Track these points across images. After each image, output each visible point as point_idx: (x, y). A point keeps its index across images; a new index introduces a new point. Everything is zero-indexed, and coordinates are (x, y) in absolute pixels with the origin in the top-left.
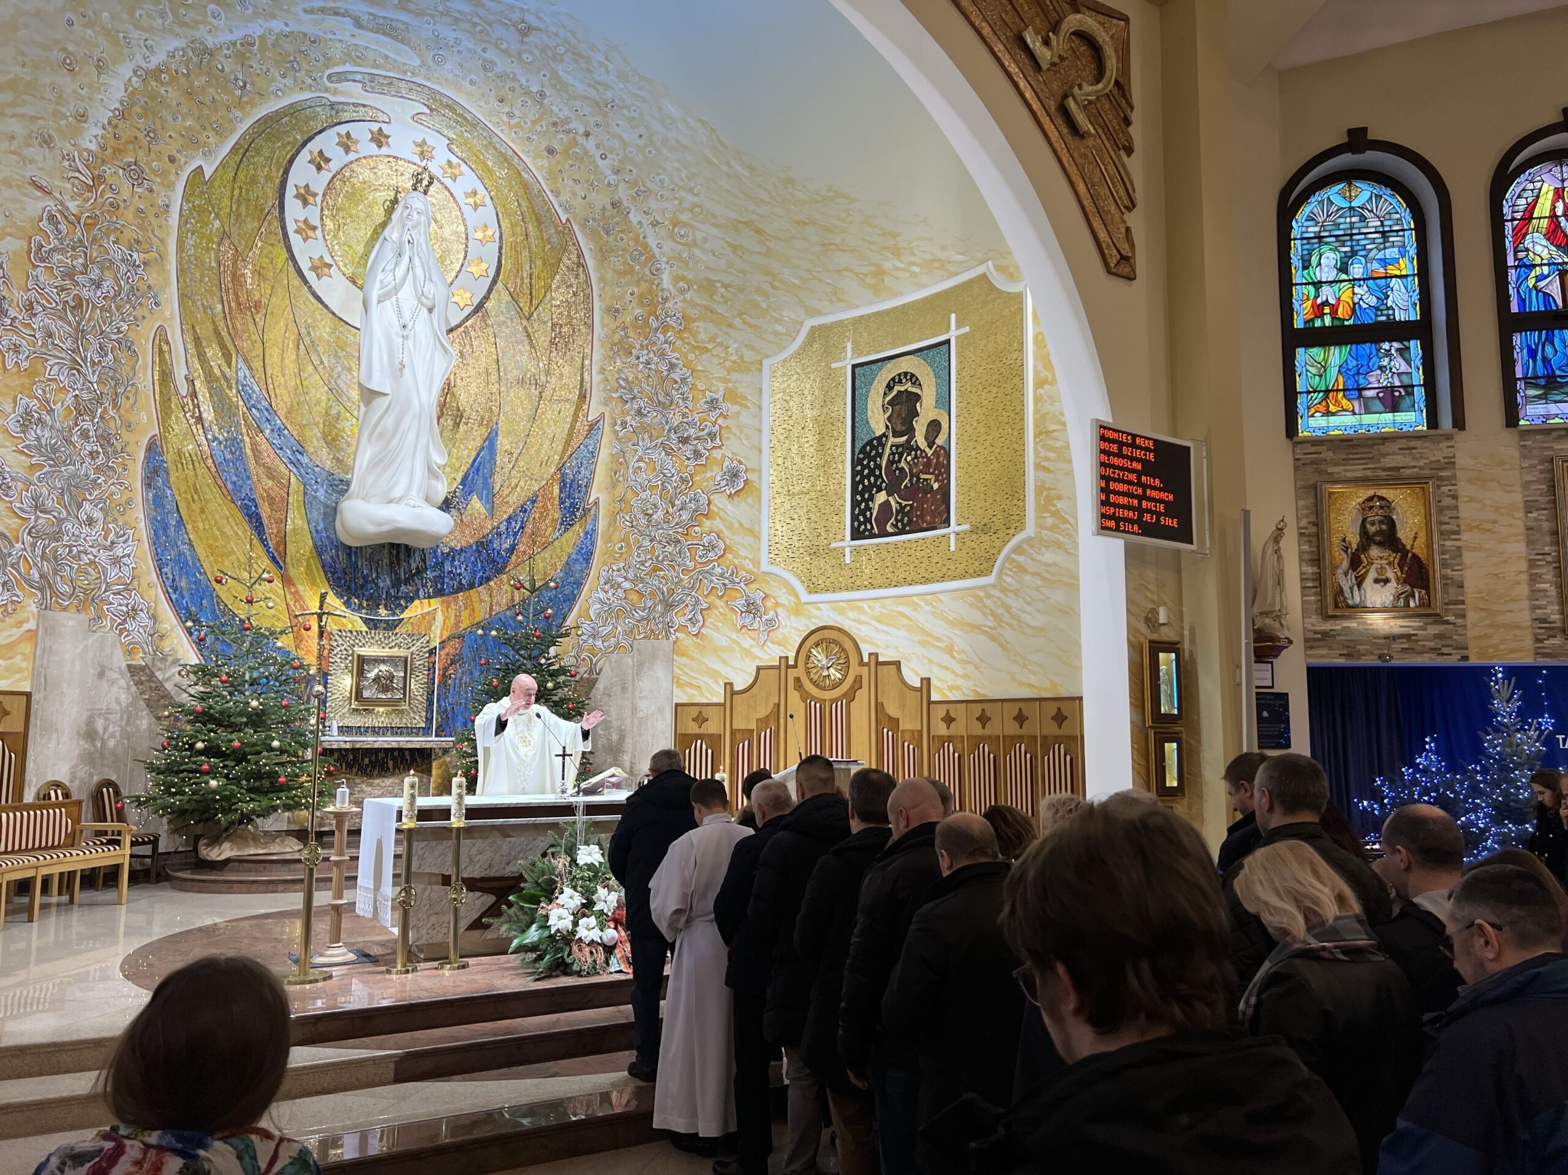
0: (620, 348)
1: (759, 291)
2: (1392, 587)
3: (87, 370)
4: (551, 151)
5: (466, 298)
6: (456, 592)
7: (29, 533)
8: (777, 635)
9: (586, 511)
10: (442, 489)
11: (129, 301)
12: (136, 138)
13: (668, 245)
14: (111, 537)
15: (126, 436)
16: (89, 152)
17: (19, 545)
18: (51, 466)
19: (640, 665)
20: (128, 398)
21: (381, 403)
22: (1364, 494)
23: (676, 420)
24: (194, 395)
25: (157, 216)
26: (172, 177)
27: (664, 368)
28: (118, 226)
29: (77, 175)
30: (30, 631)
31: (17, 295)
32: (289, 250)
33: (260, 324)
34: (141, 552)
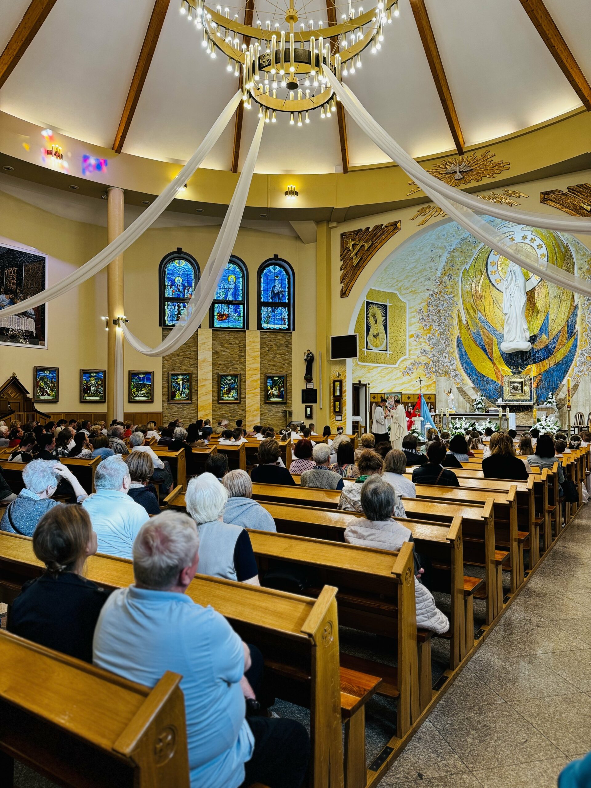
3: (442, 325)
6: (540, 362)
7: (432, 362)
9: (575, 333)
11: (450, 306)
12: (449, 268)
14: (451, 359)
15: (452, 337)
16: (439, 277)
17: (430, 365)
18: (436, 347)
20: (452, 328)
24: (467, 323)
25: (456, 284)
26: (459, 274)
28: (447, 290)
29: (437, 283)
30: (434, 381)
31: (426, 314)
32: (489, 279)
33: (483, 301)
34: (457, 362)
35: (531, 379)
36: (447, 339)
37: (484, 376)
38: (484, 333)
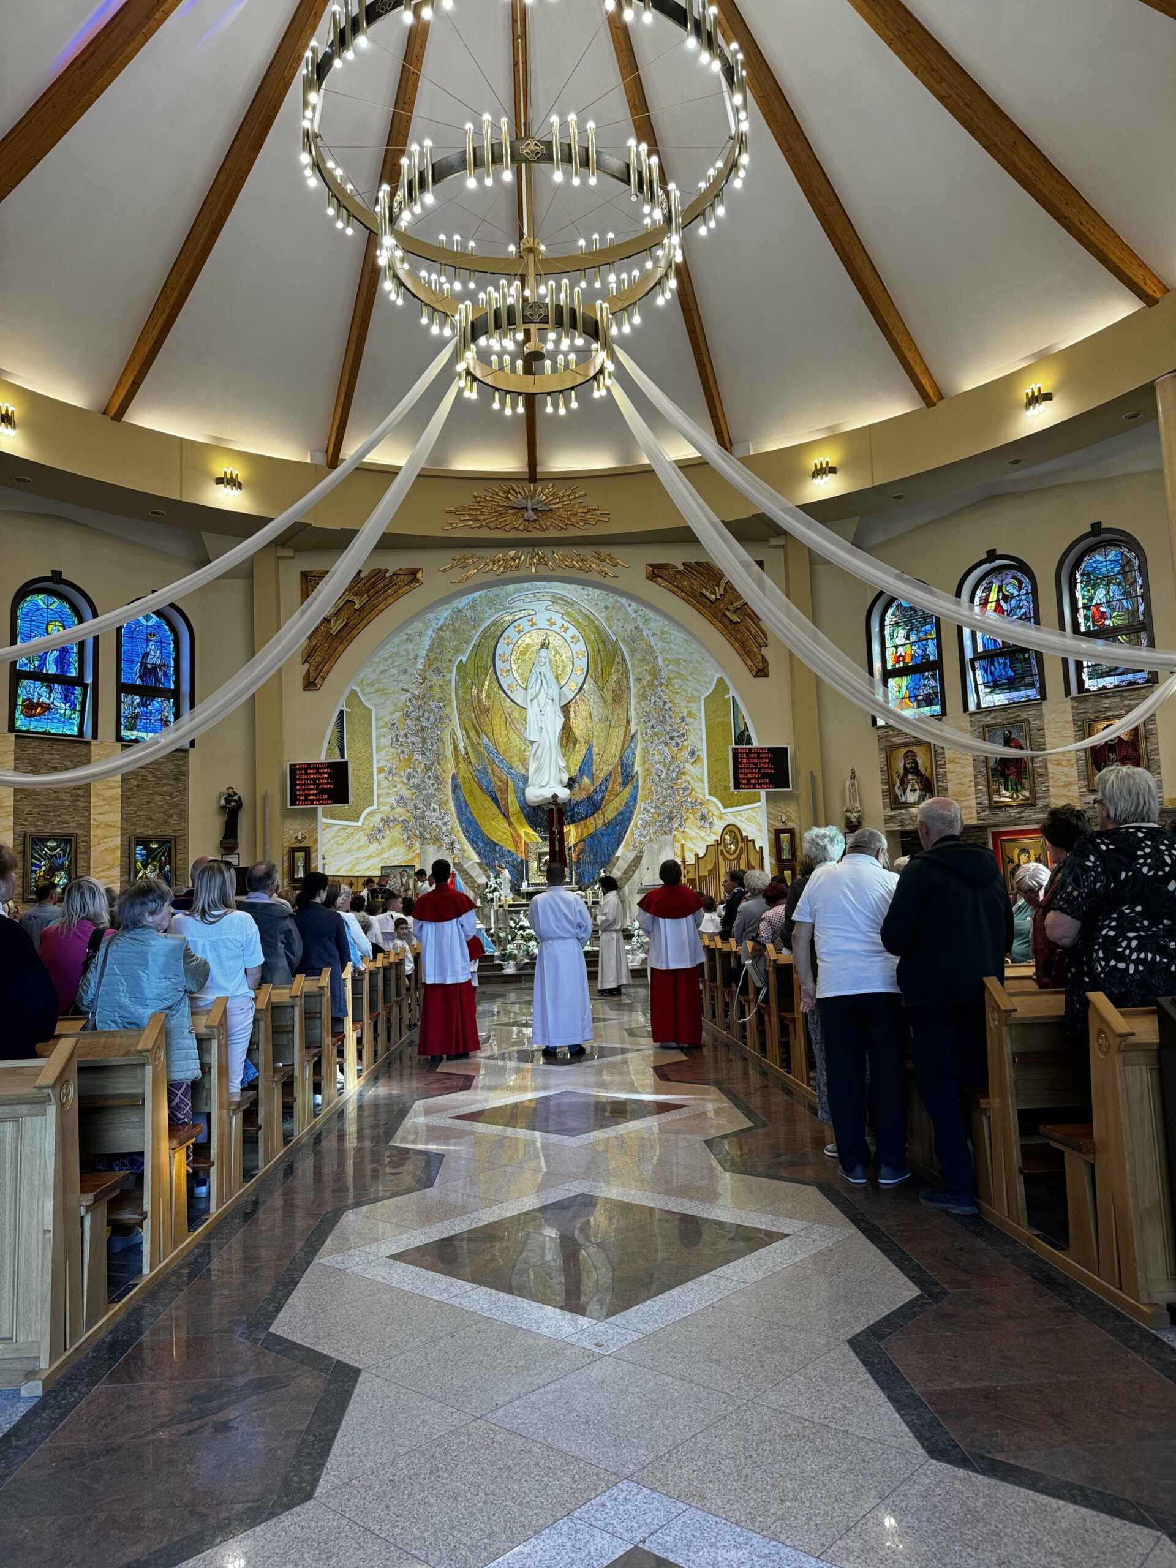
0: (643, 697)
1: (698, 662)
2: (918, 793)
3: (428, 753)
4: (606, 608)
5: (573, 686)
6: (580, 820)
7: (414, 818)
8: (714, 830)
9: (633, 777)
10: (565, 777)
11: (440, 722)
12: (436, 658)
13: (660, 643)
14: (442, 815)
15: (444, 775)
16: (420, 669)
17: (411, 823)
18: (419, 792)
19: (660, 848)
20: (443, 760)
21: (535, 745)
22: (903, 751)
23: (668, 729)
24: (467, 753)
25: (447, 685)
26: (451, 668)
27: (661, 704)
28: (434, 694)
29: (417, 680)
30: (417, 854)
31: (402, 732)
32: (499, 683)
33: (490, 717)
34: (452, 818)
36: (437, 778)
37: (496, 844)
38: (493, 771)
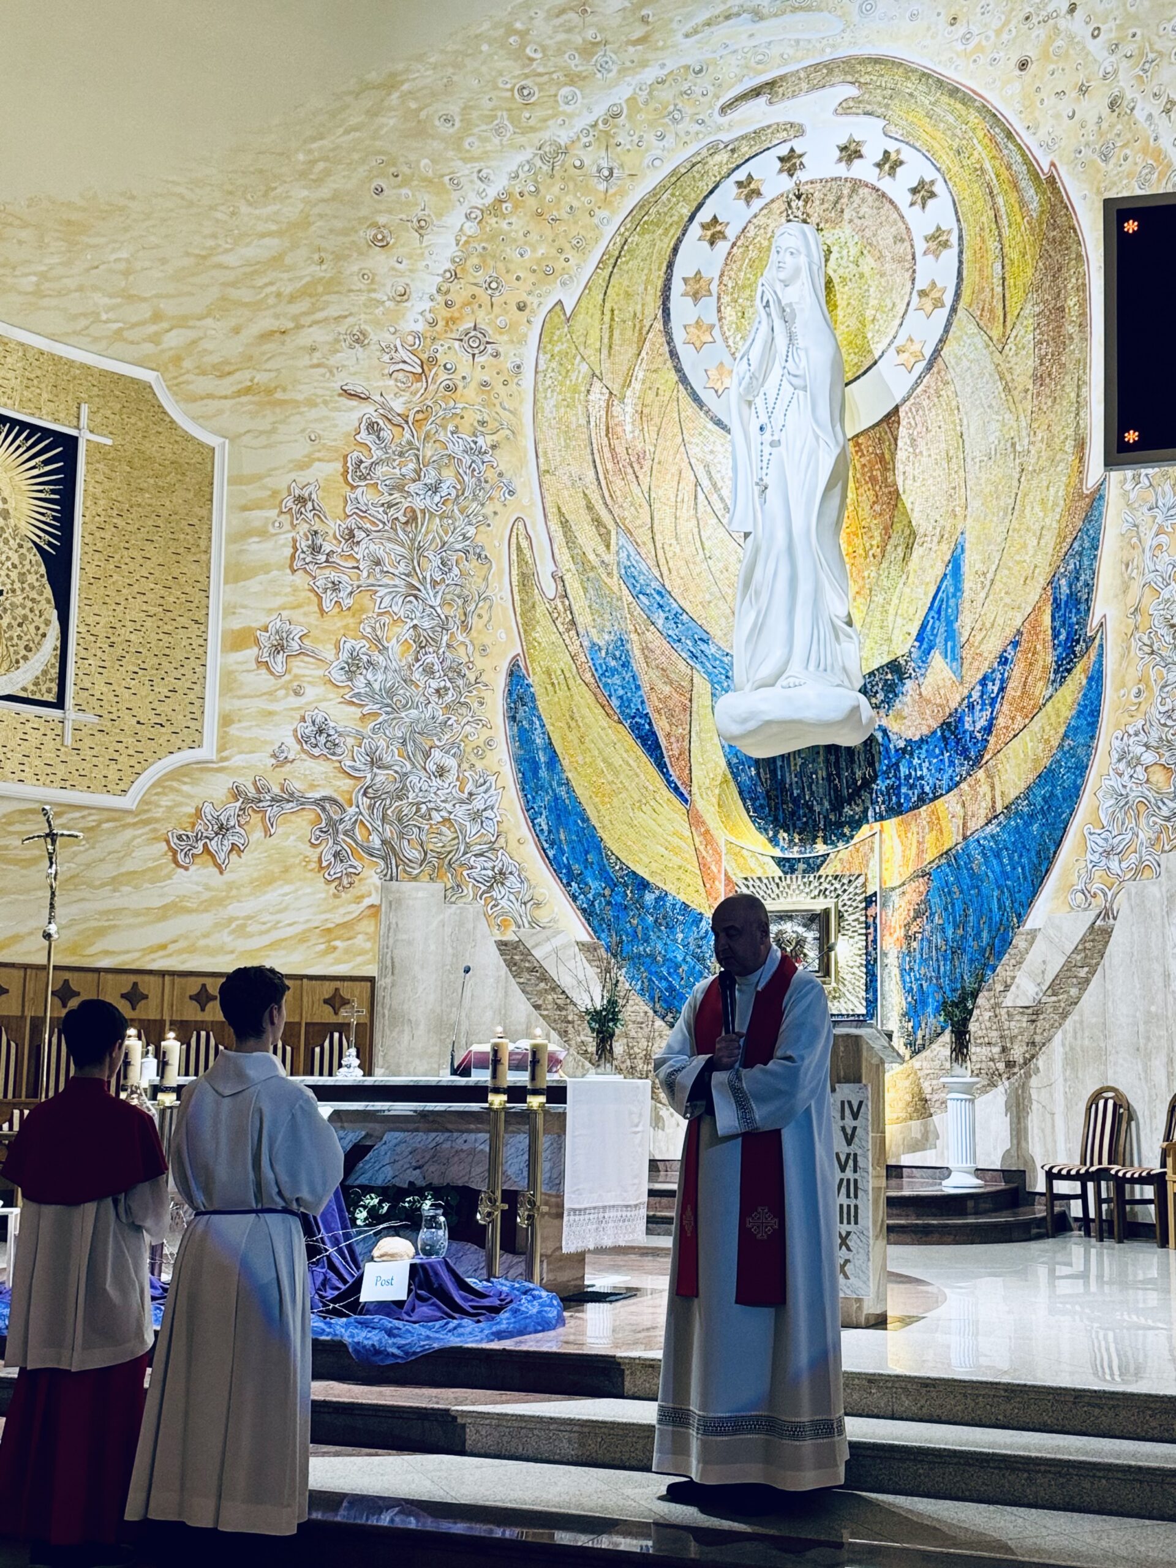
3: (428, 593)
6: (917, 806)
7: (365, 794)
9: (1090, 641)
11: (475, 497)
12: (474, 297)
14: (469, 787)
15: (480, 662)
16: (417, 335)
17: (352, 810)
18: (387, 713)
20: (480, 616)
25: (505, 383)
26: (523, 329)
28: (458, 411)
29: (402, 366)
30: (372, 906)
31: (333, 526)
32: (679, 370)
33: (645, 481)
34: (505, 799)
35: (869, 901)
36: (456, 671)
37: (644, 886)
38: (645, 649)
